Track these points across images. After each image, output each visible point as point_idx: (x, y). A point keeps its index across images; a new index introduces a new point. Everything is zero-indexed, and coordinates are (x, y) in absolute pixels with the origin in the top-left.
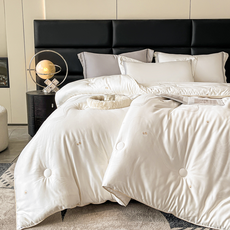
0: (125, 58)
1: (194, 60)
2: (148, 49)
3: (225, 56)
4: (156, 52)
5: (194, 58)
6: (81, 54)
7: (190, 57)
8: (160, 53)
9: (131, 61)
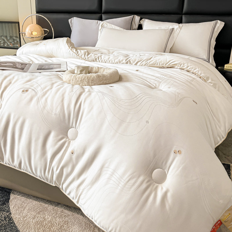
0: (107, 24)
1: (177, 29)
2: (135, 15)
3: (218, 25)
4: (143, 19)
5: (178, 27)
6: (71, 19)
7: (174, 26)
8: (147, 20)
9: (112, 27)
